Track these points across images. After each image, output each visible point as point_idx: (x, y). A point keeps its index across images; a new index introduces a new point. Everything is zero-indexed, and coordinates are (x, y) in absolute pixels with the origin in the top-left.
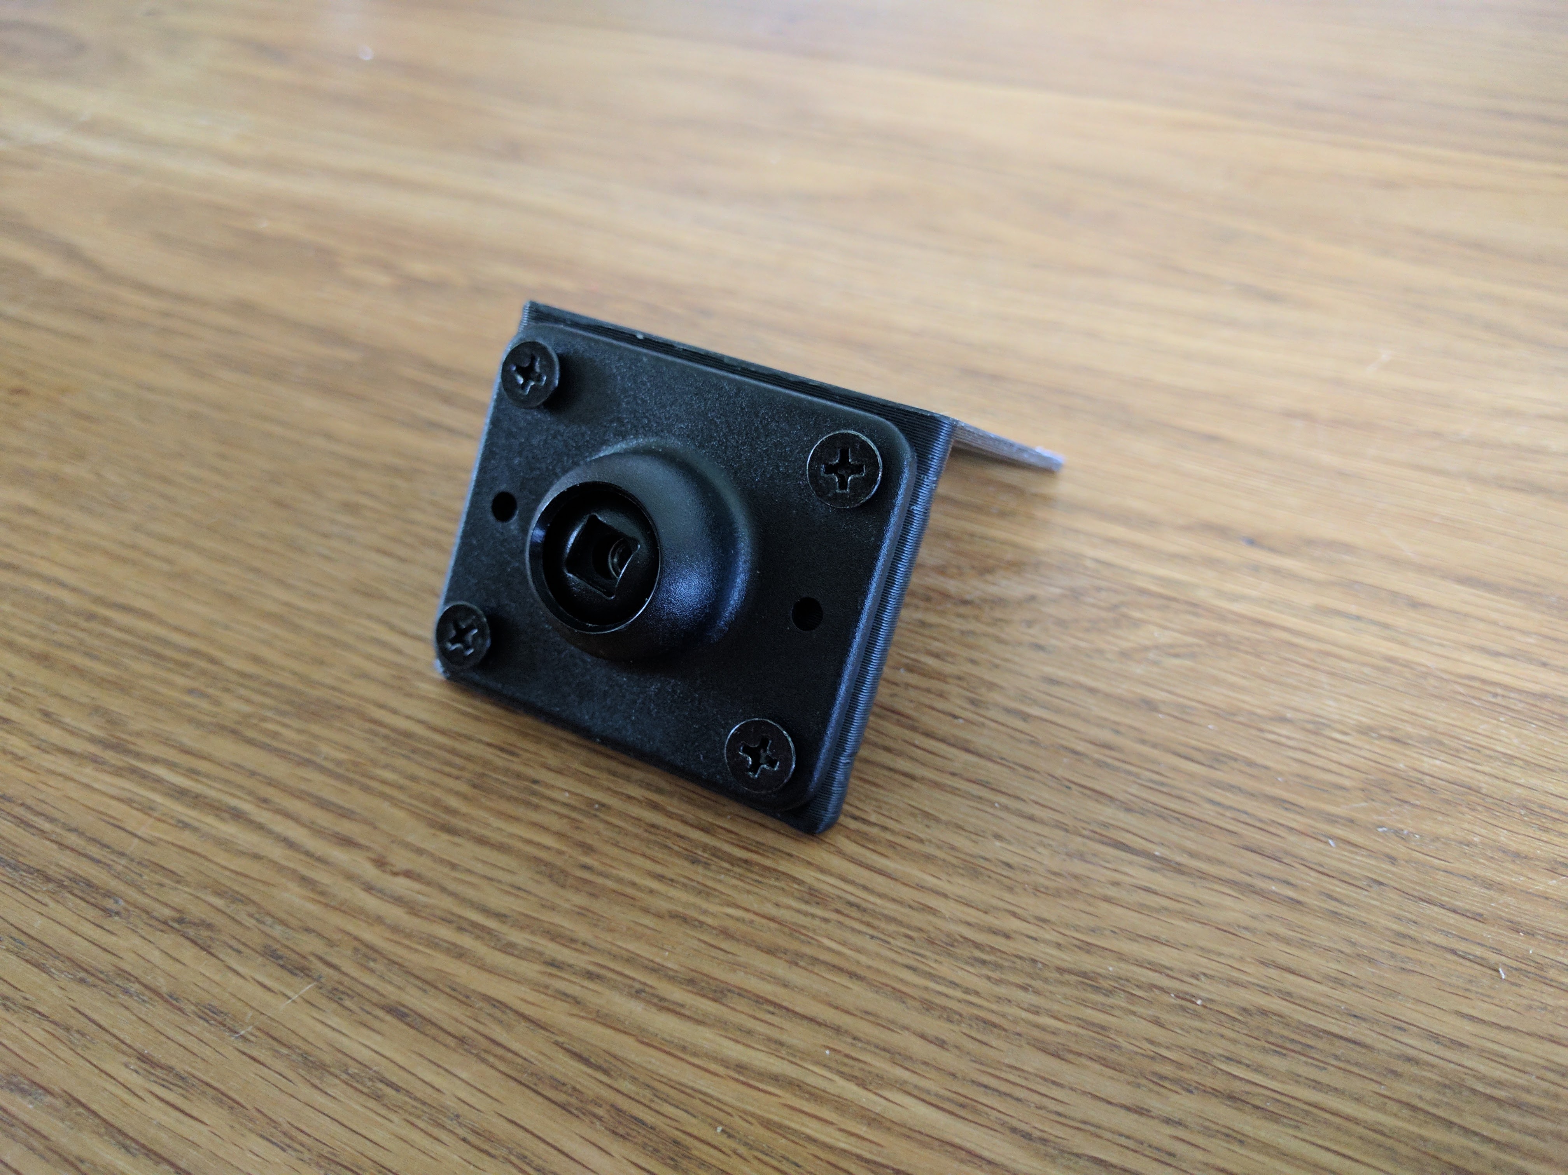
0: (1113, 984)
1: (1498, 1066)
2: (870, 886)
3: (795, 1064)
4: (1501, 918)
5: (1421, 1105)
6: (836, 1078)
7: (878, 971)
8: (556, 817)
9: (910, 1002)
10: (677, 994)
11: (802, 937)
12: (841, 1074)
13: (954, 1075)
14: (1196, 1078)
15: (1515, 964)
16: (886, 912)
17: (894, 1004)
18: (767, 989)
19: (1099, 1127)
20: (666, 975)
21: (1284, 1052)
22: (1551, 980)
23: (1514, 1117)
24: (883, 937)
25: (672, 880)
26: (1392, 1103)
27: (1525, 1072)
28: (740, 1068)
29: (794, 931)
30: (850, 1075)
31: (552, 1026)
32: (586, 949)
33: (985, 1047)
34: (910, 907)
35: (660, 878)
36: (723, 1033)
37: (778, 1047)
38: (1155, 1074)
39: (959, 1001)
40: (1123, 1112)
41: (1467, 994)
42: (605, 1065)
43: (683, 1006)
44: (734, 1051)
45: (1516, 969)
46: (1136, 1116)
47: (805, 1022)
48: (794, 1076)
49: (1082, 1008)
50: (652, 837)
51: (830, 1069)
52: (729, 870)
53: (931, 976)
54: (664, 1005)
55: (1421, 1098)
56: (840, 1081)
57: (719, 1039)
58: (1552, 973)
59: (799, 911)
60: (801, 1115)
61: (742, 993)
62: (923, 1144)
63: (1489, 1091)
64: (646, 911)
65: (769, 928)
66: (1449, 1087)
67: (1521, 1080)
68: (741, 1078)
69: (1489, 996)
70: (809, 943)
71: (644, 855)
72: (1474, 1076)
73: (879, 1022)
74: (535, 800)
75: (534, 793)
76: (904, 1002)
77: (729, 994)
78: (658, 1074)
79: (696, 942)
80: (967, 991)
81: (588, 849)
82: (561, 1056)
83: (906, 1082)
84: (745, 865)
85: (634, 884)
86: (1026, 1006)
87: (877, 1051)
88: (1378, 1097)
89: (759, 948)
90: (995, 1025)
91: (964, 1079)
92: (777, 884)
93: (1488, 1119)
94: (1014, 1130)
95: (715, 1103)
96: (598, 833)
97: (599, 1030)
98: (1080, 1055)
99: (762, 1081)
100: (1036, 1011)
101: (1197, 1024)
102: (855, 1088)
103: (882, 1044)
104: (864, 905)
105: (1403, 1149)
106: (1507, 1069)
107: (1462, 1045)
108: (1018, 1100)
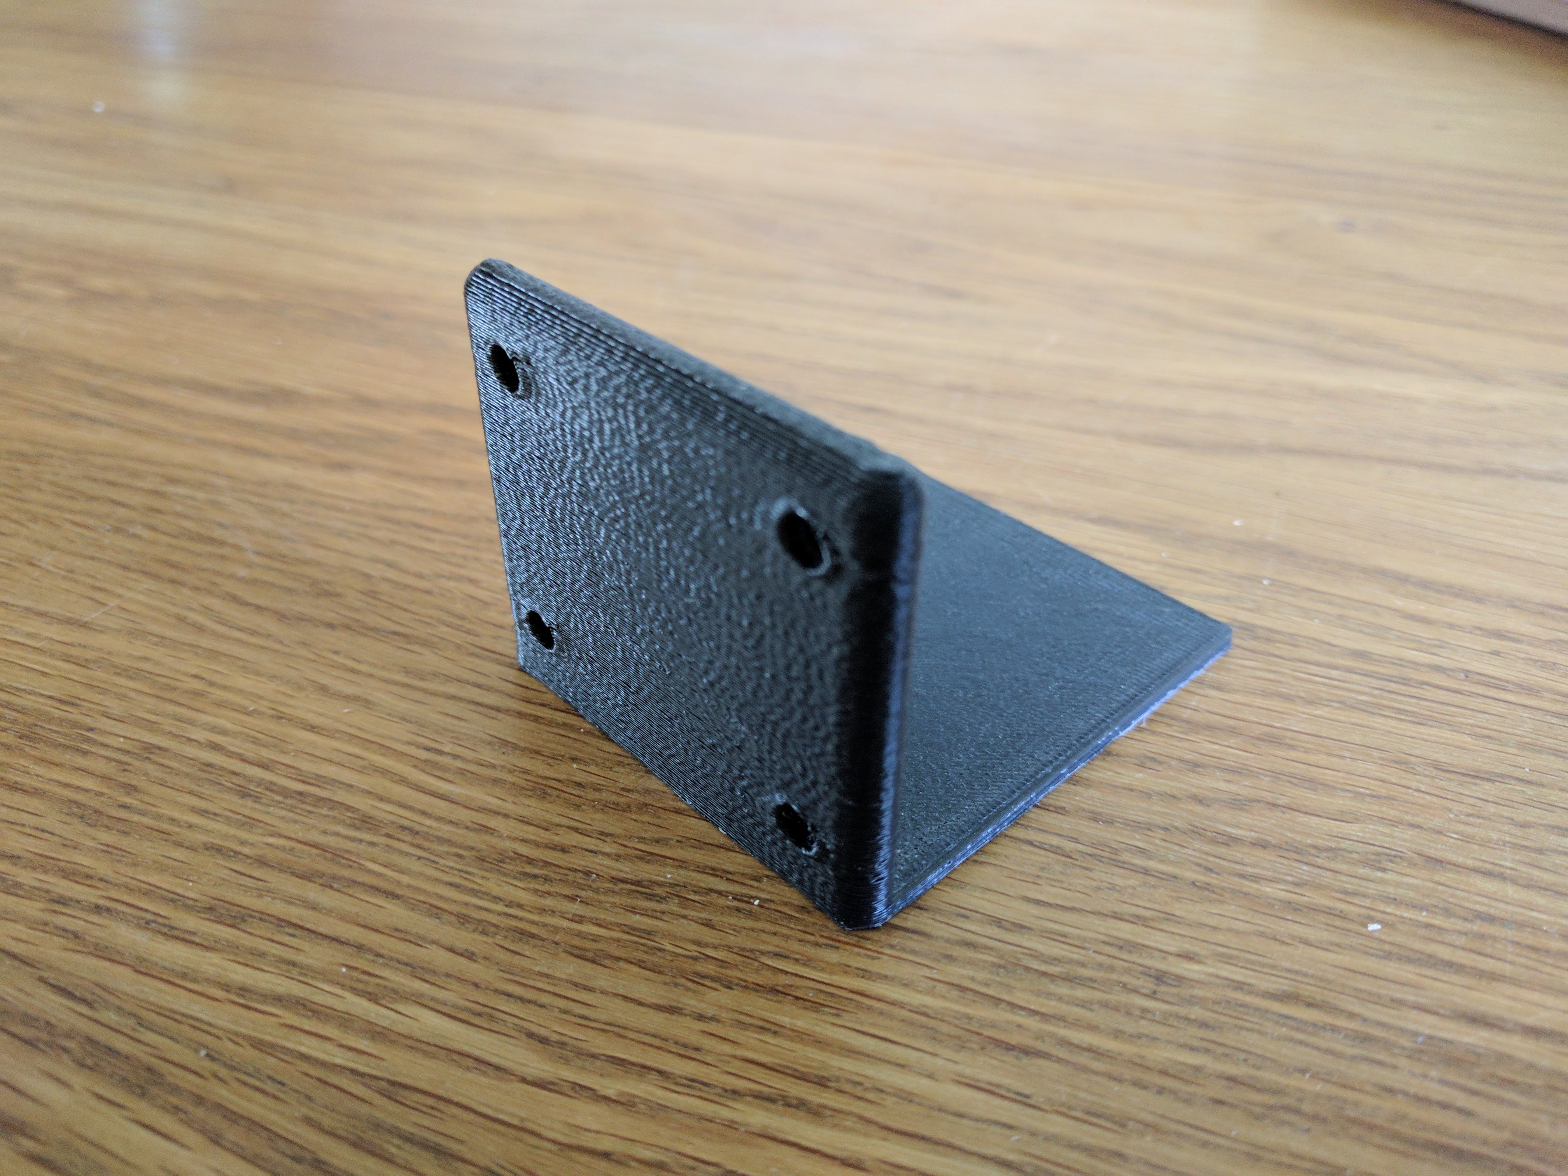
0: (669, 890)
1: (1058, 944)
2: (429, 811)
3: (305, 983)
4: (1083, 810)
5: (972, 986)
6: (348, 995)
7: (418, 889)
8: (104, 761)
9: (446, 917)
10: (189, 922)
11: (344, 861)
12: (353, 990)
13: (476, 985)
14: (740, 975)
15: (1090, 850)
16: (440, 834)
17: (428, 920)
18: (294, 913)
19: (625, 1028)
20: (186, 906)
21: (838, 945)
22: (1124, 863)
23: (1064, 990)
24: (432, 857)
25: (215, 814)
26: (941, 985)
27: (1083, 948)
28: (243, 990)
29: (335, 856)
30: (363, 991)
31: (40, 963)
32: (101, 885)
33: (518, 957)
34: (467, 828)
35: (204, 813)
36: (232, 957)
37: (290, 968)
38: (697, 974)
39: (499, 914)
40: (652, 1012)
41: (1038, 881)
42: (89, 997)
43: (194, 934)
44: (240, 974)
45: (1090, 855)
46: (667, 1015)
47: (326, 942)
48: (302, 995)
49: (630, 914)
50: (205, 775)
51: (342, 986)
52: (280, 802)
53: (474, 892)
54: (173, 934)
55: (973, 979)
56: (349, 996)
57: (227, 964)
58: (1125, 857)
59: (347, 837)
60: (299, 1034)
61: (264, 917)
62: (425, 1053)
63: (1043, 968)
64: (179, 844)
65: (310, 855)
66: (1004, 967)
67: (1077, 955)
68: (242, 1001)
69: (1058, 881)
70: (350, 866)
71: (191, 793)
72: (1031, 955)
73: (407, 937)
74: (85, 746)
75: (88, 740)
76: (439, 918)
77: (250, 919)
78: (149, 1003)
79: (227, 872)
80: (510, 905)
81: (129, 789)
82: (44, 992)
83: (422, 995)
84: (299, 797)
85: (173, 820)
86: (570, 916)
87: (398, 966)
88: (926, 980)
89: (294, 874)
90: (533, 936)
91: (487, 988)
92: (331, 813)
93: (1038, 993)
94: (531, 1035)
95: (205, 1027)
96: (146, 774)
97: (94, 962)
98: (619, 959)
99: (264, 1002)
100: (580, 919)
101: (750, 923)
102: (364, 1003)
103: (404, 959)
104: (417, 828)
105: (945, 1028)
106: (1066, 947)
107: (1023, 927)
108: (542, 1006)
